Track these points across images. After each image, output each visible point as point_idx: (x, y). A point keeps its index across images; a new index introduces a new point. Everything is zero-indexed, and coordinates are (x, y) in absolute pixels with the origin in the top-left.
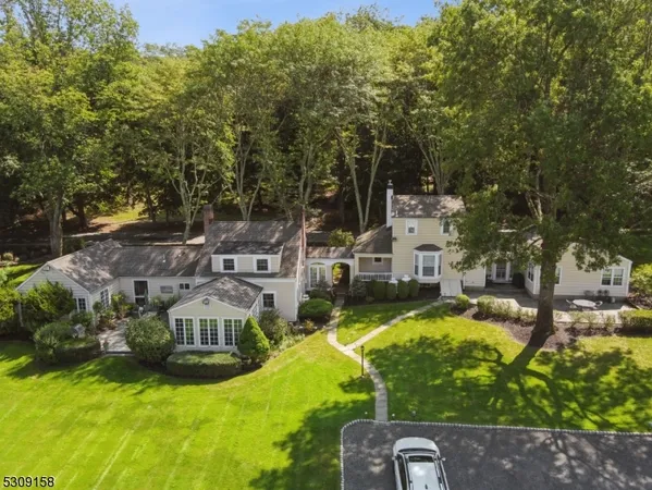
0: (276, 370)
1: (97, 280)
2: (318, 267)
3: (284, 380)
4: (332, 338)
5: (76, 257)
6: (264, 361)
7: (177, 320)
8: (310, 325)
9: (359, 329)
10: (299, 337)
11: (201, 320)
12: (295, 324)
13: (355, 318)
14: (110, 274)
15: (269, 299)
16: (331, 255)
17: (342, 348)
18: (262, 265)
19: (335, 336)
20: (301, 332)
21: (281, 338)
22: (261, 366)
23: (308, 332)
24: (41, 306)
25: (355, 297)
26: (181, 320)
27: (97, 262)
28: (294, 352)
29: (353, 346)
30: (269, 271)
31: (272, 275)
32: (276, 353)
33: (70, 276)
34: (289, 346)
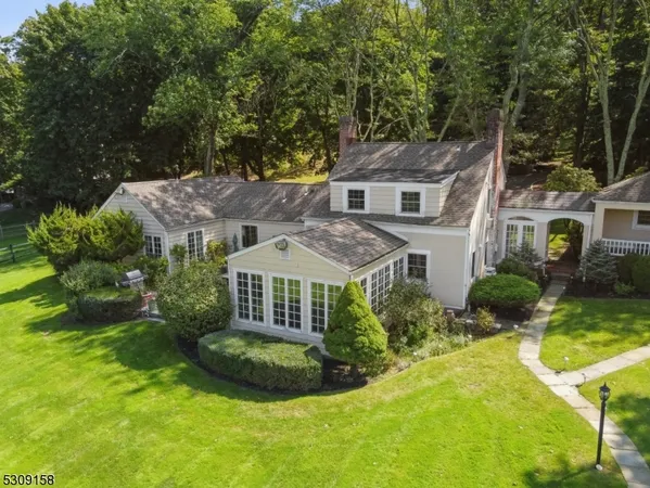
0: (388, 398)
1: (187, 216)
2: (521, 224)
3: (395, 426)
4: (529, 352)
5: (170, 185)
6: (374, 375)
7: (239, 275)
8: (488, 319)
9: (594, 344)
10: (461, 339)
11: (275, 279)
12: (459, 314)
13: (588, 320)
14: (213, 212)
15: (417, 264)
16: (548, 203)
17: (549, 378)
18: (411, 201)
19: (537, 348)
20: (467, 329)
21: (424, 335)
22: (364, 383)
23: (480, 333)
24: (93, 238)
25: (590, 282)
26: (246, 275)
27: (199, 195)
28: (442, 368)
29: (576, 377)
30: (422, 214)
31: (426, 221)
32: (403, 363)
33: (147, 204)
34: (435, 353)
